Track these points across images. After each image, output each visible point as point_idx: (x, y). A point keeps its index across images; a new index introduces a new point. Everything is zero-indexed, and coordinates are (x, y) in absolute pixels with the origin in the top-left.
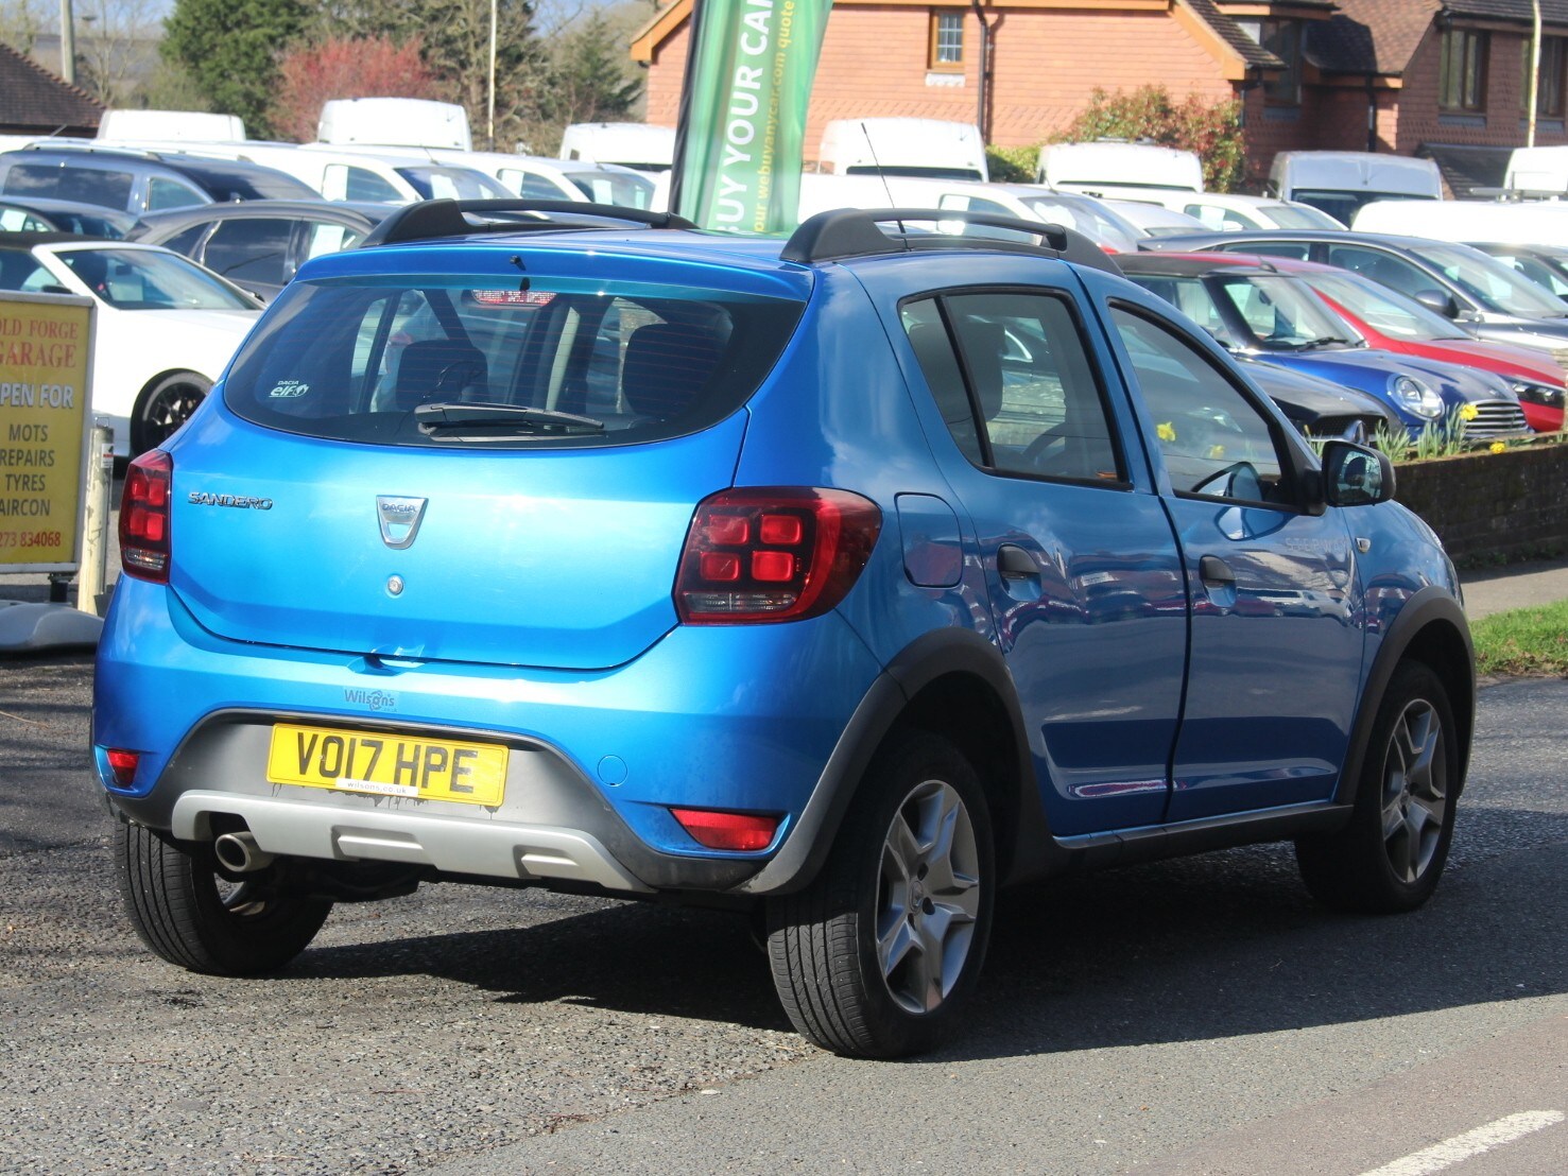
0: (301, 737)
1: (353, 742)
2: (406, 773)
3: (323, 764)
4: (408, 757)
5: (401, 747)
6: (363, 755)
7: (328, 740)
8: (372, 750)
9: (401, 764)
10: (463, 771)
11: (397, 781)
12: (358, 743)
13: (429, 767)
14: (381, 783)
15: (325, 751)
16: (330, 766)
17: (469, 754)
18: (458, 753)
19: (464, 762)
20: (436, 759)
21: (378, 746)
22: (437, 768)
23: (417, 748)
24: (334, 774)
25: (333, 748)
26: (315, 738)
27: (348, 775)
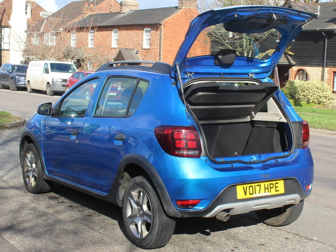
0: (243, 187)
1: (255, 186)
2: (267, 190)
3: (250, 192)
4: (266, 187)
5: (265, 185)
6: (258, 188)
7: (250, 187)
8: (259, 187)
9: (265, 189)
10: (277, 187)
11: (265, 192)
12: (256, 186)
13: (271, 188)
14: (263, 194)
15: (249, 189)
16: (251, 192)
17: (278, 183)
18: (276, 183)
19: (277, 185)
20: (272, 186)
21: (260, 185)
22: (272, 188)
23: (268, 184)
24: (252, 194)
25: (251, 188)
26: (247, 187)
27: (255, 193)
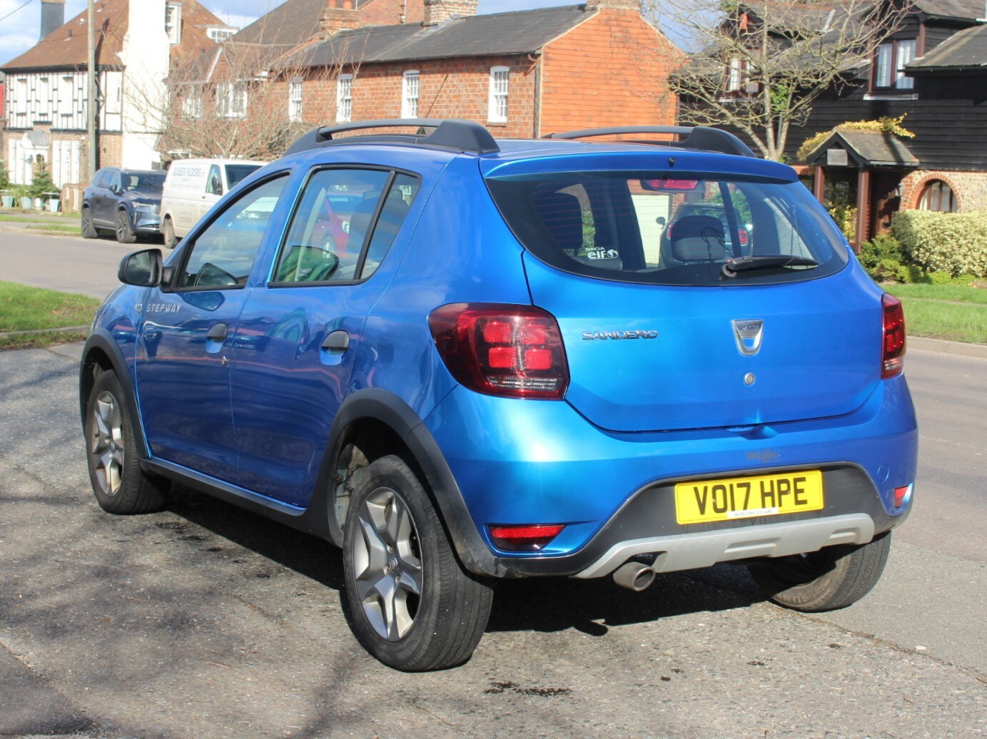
0: (696, 489)
1: (731, 486)
2: (768, 499)
3: (715, 505)
4: (767, 489)
5: (762, 484)
6: (740, 493)
7: (715, 488)
8: (745, 489)
9: (764, 495)
10: (802, 491)
11: (764, 506)
12: (735, 486)
13: (781, 493)
14: (755, 510)
15: (714, 496)
16: (720, 505)
17: (803, 479)
18: (796, 480)
19: (800, 485)
20: (784, 487)
21: (748, 485)
22: (786, 493)
23: (772, 483)
24: (724, 510)
26: (706, 489)
27: (733, 509)
